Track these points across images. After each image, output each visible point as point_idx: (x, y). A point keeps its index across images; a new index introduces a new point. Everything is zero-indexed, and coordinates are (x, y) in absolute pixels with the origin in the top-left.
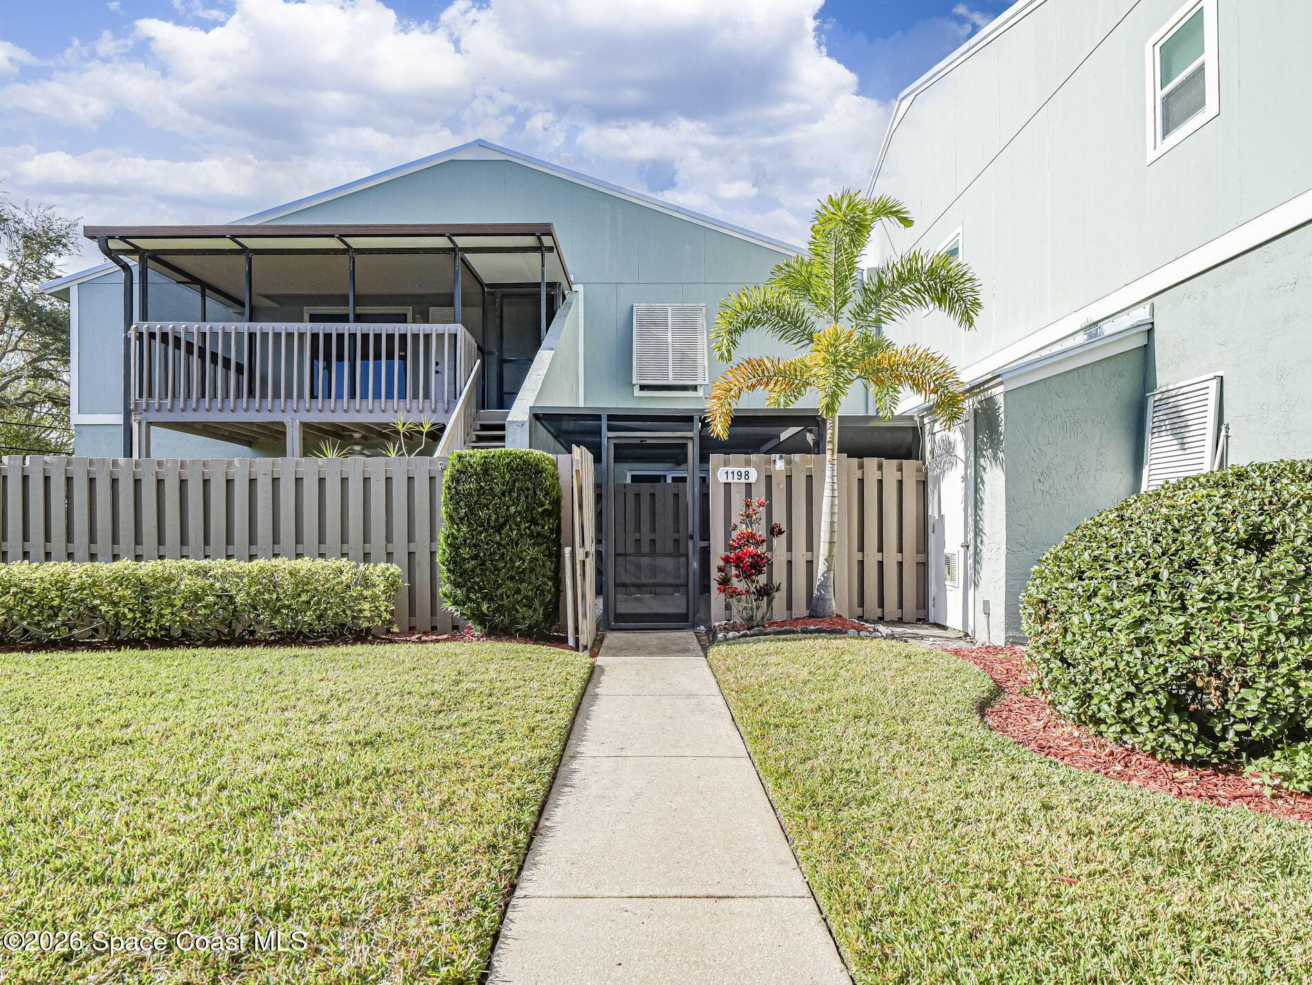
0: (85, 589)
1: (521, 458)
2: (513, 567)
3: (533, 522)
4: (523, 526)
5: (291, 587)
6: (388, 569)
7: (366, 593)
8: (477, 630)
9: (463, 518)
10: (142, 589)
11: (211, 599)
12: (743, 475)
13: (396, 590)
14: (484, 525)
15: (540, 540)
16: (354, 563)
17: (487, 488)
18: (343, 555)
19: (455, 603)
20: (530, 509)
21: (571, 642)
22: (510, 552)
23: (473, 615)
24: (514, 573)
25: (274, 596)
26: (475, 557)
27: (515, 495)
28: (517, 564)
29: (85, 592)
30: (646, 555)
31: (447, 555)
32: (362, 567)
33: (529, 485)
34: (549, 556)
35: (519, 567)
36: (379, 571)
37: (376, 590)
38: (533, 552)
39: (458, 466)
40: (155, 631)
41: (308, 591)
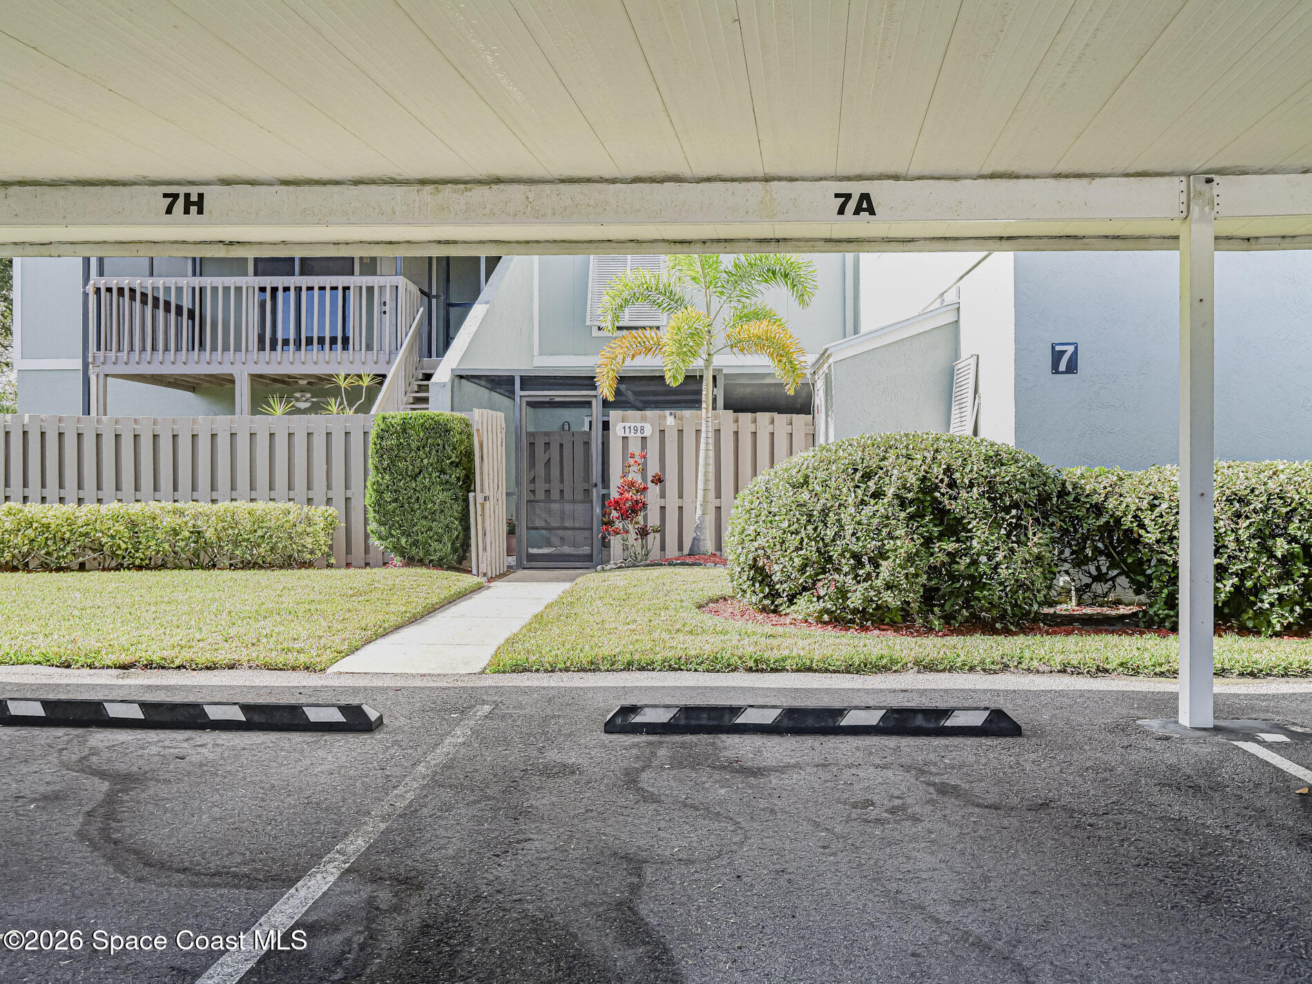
0: (89, 525)
1: (432, 419)
2: (426, 509)
3: (442, 472)
4: (434, 475)
5: (249, 524)
6: (326, 511)
7: (308, 530)
8: (398, 560)
9: (386, 469)
10: (133, 525)
11: (187, 534)
12: (639, 430)
13: (334, 529)
14: (404, 474)
15: (448, 486)
16: (299, 506)
17: (405, 444)
18: (290, 500)
19: (380, 538)
20: (440, 461)
21: (474, 571)
22: (423, 496)
23: (395, 548)
24: (427, 514)
25: (236, 531)
26: (396, 500)
27: (428, 449)
28: (429, 506)
29: (90, 527)
30: (555, 501)
31: (373, 499)
32: (306, 509)
33: (440, 442)
34: (456, 499)
35: (430, 509)
36: (319, 512)
37: (317, 527)
38: (442, 496)
39: (382, 426)
40: (141, 559)
41: (262, 528)
